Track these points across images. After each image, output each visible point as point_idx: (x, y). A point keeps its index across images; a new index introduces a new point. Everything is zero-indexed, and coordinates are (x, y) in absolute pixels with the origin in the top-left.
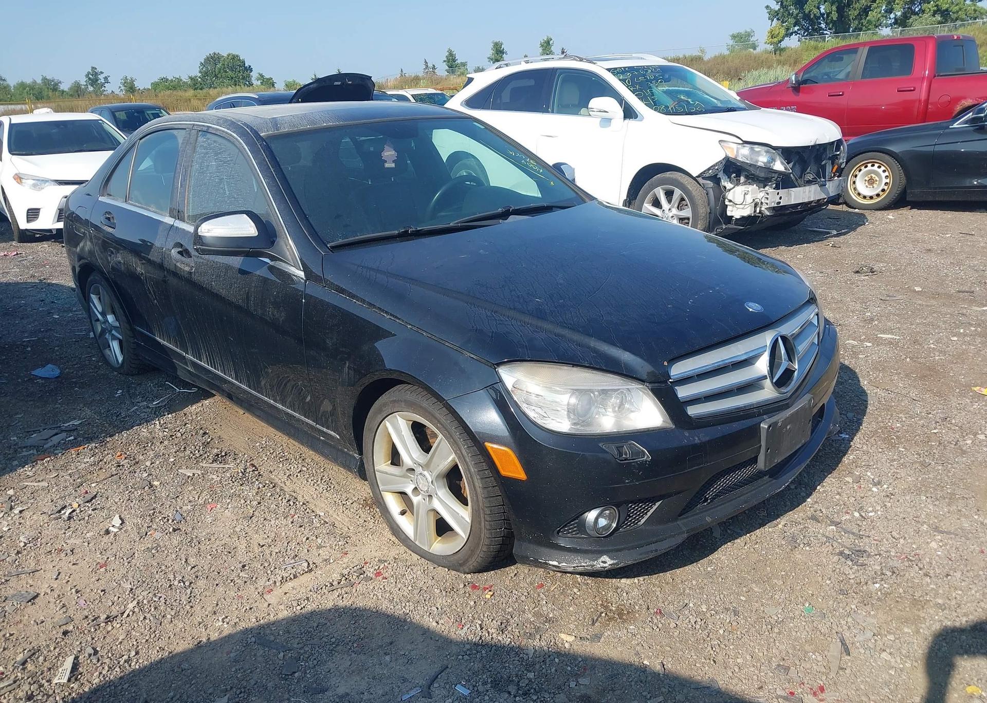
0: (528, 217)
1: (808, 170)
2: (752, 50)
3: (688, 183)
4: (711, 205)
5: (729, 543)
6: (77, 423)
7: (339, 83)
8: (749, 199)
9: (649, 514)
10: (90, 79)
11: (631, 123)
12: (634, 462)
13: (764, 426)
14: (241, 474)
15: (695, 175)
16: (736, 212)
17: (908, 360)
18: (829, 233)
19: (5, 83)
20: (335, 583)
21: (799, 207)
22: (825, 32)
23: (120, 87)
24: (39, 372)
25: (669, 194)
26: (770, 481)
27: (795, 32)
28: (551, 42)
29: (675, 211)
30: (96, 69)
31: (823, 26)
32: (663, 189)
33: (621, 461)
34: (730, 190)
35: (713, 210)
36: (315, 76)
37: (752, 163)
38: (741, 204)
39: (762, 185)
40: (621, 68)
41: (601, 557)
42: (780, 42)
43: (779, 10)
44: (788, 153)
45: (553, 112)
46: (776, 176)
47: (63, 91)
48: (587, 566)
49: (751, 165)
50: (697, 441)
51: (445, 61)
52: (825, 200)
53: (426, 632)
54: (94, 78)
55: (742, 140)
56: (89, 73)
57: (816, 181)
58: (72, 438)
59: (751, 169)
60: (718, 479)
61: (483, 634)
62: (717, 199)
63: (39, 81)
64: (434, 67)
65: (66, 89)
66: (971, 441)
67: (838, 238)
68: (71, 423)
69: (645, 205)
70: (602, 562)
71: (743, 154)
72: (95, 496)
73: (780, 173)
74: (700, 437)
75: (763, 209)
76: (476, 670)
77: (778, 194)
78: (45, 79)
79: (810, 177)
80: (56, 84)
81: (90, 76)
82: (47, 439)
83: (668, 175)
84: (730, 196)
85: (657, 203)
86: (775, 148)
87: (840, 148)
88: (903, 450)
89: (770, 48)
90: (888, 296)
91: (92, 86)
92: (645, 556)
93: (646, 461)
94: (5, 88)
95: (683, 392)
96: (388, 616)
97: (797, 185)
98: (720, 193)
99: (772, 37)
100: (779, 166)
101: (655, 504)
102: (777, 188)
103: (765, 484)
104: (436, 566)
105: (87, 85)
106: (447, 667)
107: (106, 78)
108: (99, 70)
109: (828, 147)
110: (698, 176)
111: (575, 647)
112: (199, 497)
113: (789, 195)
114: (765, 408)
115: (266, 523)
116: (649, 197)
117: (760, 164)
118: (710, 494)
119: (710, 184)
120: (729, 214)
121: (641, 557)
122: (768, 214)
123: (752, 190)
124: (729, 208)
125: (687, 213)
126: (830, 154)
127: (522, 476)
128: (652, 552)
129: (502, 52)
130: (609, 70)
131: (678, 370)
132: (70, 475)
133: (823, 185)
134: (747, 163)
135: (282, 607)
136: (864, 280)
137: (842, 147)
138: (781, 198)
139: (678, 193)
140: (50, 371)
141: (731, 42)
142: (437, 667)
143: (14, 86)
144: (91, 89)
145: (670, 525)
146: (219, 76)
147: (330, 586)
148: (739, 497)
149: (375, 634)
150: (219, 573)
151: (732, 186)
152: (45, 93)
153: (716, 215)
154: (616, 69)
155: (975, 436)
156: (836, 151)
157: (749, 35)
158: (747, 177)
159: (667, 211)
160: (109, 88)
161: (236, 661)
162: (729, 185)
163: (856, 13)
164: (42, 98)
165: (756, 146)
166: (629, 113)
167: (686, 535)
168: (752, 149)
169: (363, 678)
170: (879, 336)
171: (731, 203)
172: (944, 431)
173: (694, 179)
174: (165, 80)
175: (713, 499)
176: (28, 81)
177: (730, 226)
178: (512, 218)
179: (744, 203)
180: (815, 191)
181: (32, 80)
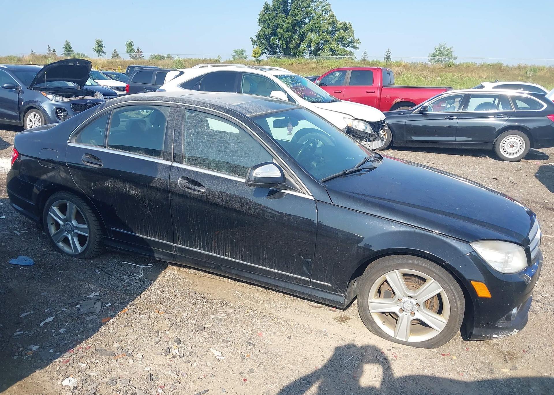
6: (96, 294)
7: (72, 64)
22: (279, 54)
24: (16, 262)
27: (265, 52)
28: (132, 44)
31: (278, 50)
33: (526, 283)
40: (279, 75)
42: (259, 56)
43: (257, 40)
46: (367, 135)
51: (64, 48)
55: (354, 118)
58: (109, 304)
59: (358, 132)
64: (54, 51)
68: (93, 295)
71: (355, 125)
72: (179, 339)
79: (376, 136)
86: (367, 122)
89: (254, 59)
99: (255, 54)
100: (369, 131)
102: (367, 141)
109: (381, 122)
117: (361, 130)
127: (490, 296)
129: (102, 46)
130: (275, 76)
133: (382, 140)
134: (357, 129)
138: (370, 146)
140: (24, 260)
141: (234, 54)
157: (243, 51)
163: (293, 46)
165: (360, 121)
168: (358, 122)
180: (380, 143)
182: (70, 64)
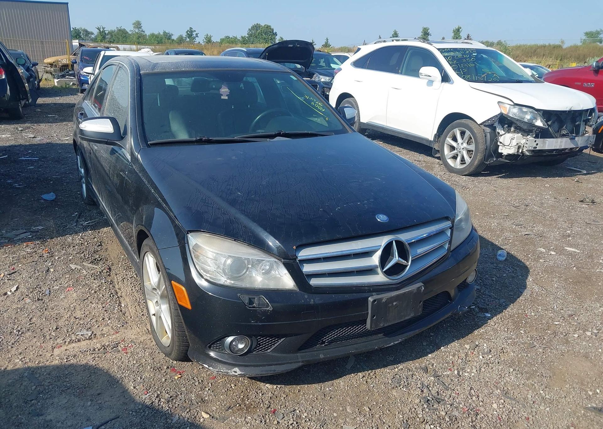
0: (289, 139)
1: (564, 128)
2: (598, 43)
3: (475, 128)
4: (487, 144)
5: (352, 374)
6: (40, 228)
7: (292, 46)
8: (514, 143)
9: (276, 345)
10: (188, 34)
11: (446, 85)
12: (259, 310)
13: (371, 299)
14: (98, 273)
15: (479, 123)
16: (504, 151)
17: (575, 268)
18: (580, 172)
19: (144, 34)
20: (97, 350)
21: (554, 152)
23: (203, 40)
24: (45, 196)
25: (463, 134)
26: (383, 338)
28: (460, 30)
29: (465, 145)
30: (192, 29)
32: (459, 129)
33: (250, 307)
34: (501, 135)
35: (488, 148)
36: (313, 41)
37: (518, 118)
38: (508, 146)
39: (526, 134)
40: (448, 49)
41: (234, 368)
44: (547, 115)
45: (401, 74)
46: (536, 129)
47: (173, 40)
48: (224, 372)
49: (518, 120)
50: (312, 302)
52: (577, 149)
53: (125, 392)
54: (190, 33)
55: (514, 103)
56: (188, 31)
57: (568, 135)
58: (31, 236)
59: (518, 123)
60: (333, 330)
61: (156, 401)
62: (492, 140)
63: (162, 33)
65: (175, 39)
66: (577, 335)
67: (585, 176)
68: (37, 228)
69: (448, 139)
70: (234, 372)
71: (513, 113)
72: (15, 272)
73: (539, 127)
74: (314, 300)
75: (524, 150)
76: (134, 423)
77: (535, 141)
78: (165, 32)
79: (564, 132)
80: (170, 36)
81: (189, 32)
82: (18, 235)
83: (463, 121)
84: (501, 139)
85: (455, 139)
86: (538, 110)
87: (592, 114)
88: (523, 332)
90: (594, 221)
91: (189, 38)
92: (265, 373)
93: (268, 310)
94: (144, 36)
95: (307, 268)
96: (111, 377)
97: (555, 137)
98: (495, 136)
100: (539, 123)
101: (280, 339)
102: (537, 137)
103: (377, 339)
104: (160, 352)
105: (186, 37)
106: (119, 417)
107: (197, 34)
108: (194, 29)
109: (584, 113)
110: (481, 124)
111: (206, 422)
112: (67, 282)
113: (544, 143)
114: (375, 288)
115: (91, 304)
116: (450, 134)
117: (526, 120)
118: (327, 338)
119: (488, 130)
120: (500, 151)
121: (262, 373)
122: (528, 154)
123: (516, 137)
124: (500, 147)
125: (472, 147)
126: (584, 118)
127: (189, 307)
128: (271, 371)
129: (428, 34)
130: (439, 49)
131: (304, 253)
132: (13, 258)
133: (572, 139)
134: (515, 118)
135: (57, 358)
136: (583, 207)
137: (593, 114)
138: (537, 144)
139: (468, 133)
140: (50, 196)
141: (584, 37)
142: (113, 415)
143: (149, 36)
144: (188, 40)
145: (291, 355)
146: (258, 37)
147: (93, 351)
148: (353, 345)
149: (96, 386)
150: (41, 330)
151: (503, 132)
152: (163, 41)
153: (490, 150)
154: (444, 49)
155: (584, 331)
156: (589, 116)
157: (598, 33)
158: (516, 128)
159: (460, 145)
160: (197, 40)
161: (9, 385)
162: (502, 132)
164: (162, 43)
165: (524, 108)
166: (445, 78)
167: (301, 364)
168: (521, 110)
169: (67, 413)
170: (565, 248)
171: (501, 144)
172: (563, 324)
173: (479, 125)
174: (228, 37)
175: (330, 343)
176: (156, 33)
177: (500, 159)
178: (277, 139)
179: (510, 145)
180: (566, 142)
181: (158, 33)
182: (290, 46)
